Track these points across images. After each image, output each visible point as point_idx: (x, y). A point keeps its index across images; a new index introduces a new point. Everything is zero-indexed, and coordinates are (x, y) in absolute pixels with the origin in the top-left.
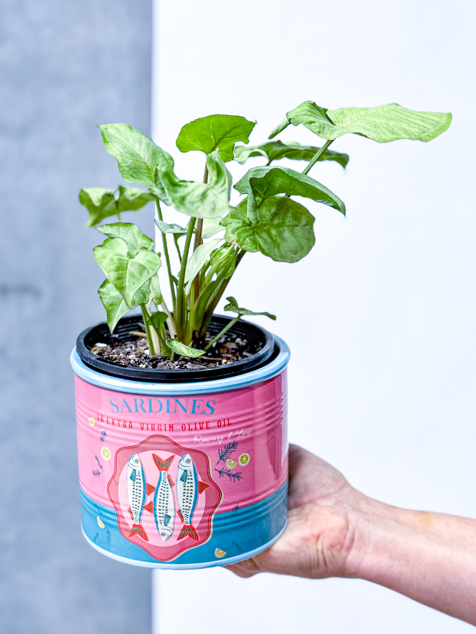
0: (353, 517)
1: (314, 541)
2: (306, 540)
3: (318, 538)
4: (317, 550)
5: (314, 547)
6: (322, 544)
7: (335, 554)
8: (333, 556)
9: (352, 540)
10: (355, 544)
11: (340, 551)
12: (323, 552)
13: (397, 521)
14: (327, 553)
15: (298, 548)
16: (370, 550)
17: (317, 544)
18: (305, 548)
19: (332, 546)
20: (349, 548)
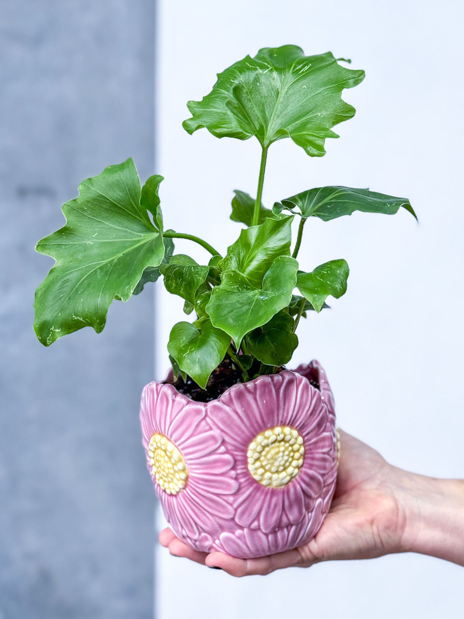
0: (400, 496)
1: (368, 525)
2: (360, 526)
3: (372, 522)
5: (370, 530)
6: (378, 528)
7: (391, 534)
8: (389, 536)
9: (405, 519)
10: (408, 523)
11: (395, 531)
12: (379, 535)
14: (383, 535)
15: (354, 534)
16: (422, 525)
17: (372, 528)
18: (360, 533)
19: (387, 528)
20: (403, 527)
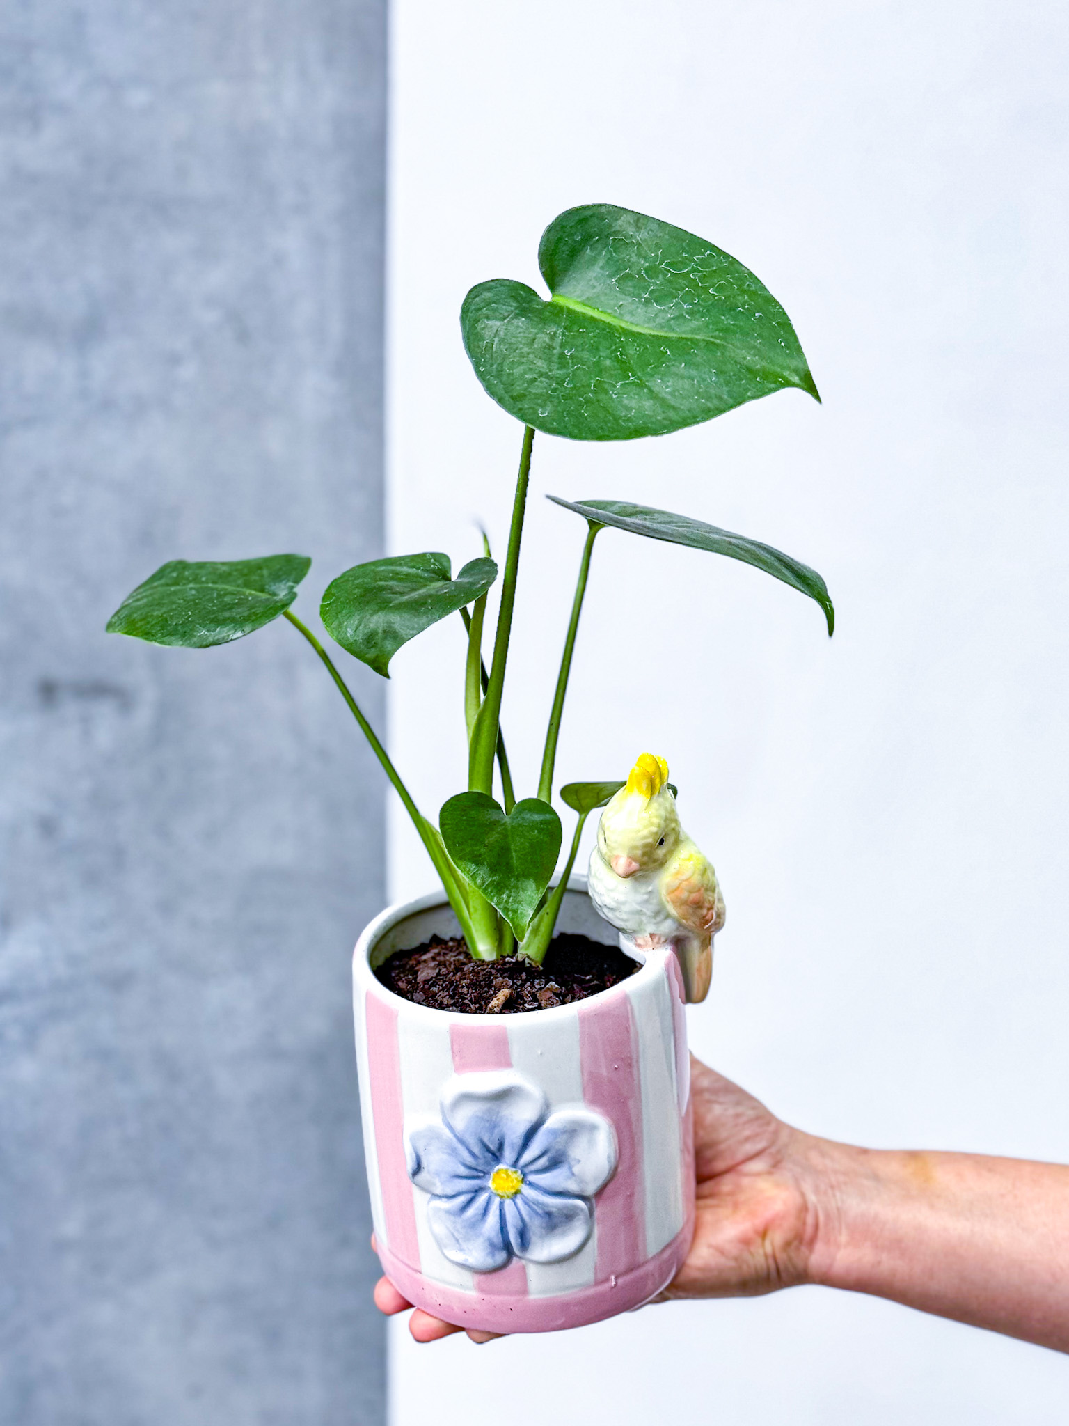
0: (809, 1185)
1: (759, 1241)
2: (746, 1242)
3: (763, 1234)
4: (766, 1256)
5: (761, 1251)
6: (772, 1244)
7: (793, 1254)
8: (790, 1259)
9: (816, 1227)
10: (821, 1233)
11: (798, 1248)
12: (774, 1257)
13: (876, 1177)
14: (782, 1257)
15: (736, 1259)
16: (843, 1238)
17: (763, 1245)
18: (746, 1256)
19: (787, 1245)
20: (812, 1242)
